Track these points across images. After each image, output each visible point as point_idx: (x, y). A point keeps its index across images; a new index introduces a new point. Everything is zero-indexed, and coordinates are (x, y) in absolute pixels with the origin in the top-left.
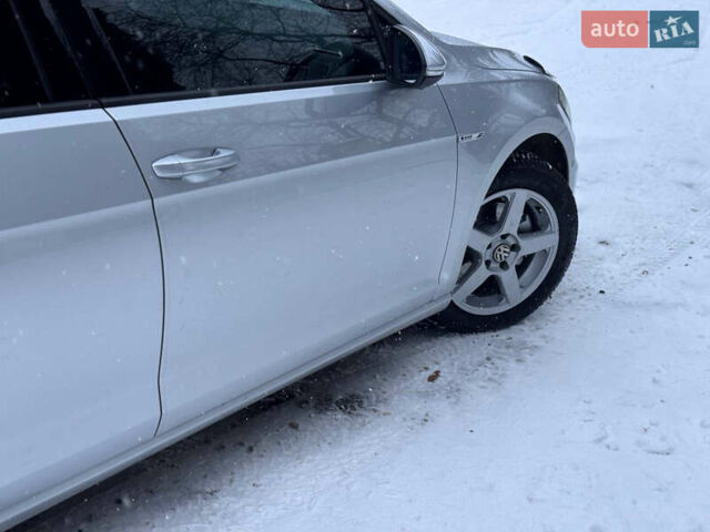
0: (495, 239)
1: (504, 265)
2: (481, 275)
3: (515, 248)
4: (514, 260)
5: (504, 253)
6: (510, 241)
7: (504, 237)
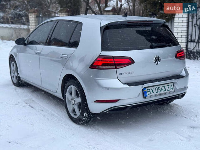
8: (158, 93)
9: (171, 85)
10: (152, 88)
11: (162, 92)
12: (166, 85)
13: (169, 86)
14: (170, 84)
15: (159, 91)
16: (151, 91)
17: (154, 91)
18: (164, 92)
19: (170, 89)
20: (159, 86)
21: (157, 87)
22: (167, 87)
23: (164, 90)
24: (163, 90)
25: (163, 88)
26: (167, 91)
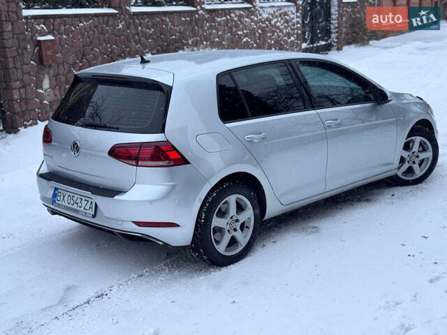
0: (410, 153)
1: (414, 163)
2: (406, 166)
3: (417, 157)
4: (417, 161)
5: (414, 158)
6: (416, 154)
7: (413, 153)
8: (70, 206)
9: (92, 203)
10: (65, 192)
11: (75, 206)
12: (84, 198)
13: (88, 201)
14: (90, 200)
15: (72, 202)
16: (62, 197)
17: (66, 198)
18: (78, 208)
19: (87, 207)
20: (74, 195)
21: (72, 195)
22: (84, 203)
23: (80, 205)
24: (77, 204)
25: (79, 200)
26: (82, 209)
